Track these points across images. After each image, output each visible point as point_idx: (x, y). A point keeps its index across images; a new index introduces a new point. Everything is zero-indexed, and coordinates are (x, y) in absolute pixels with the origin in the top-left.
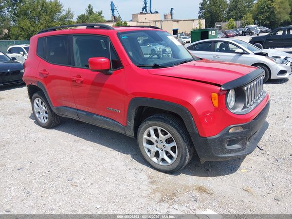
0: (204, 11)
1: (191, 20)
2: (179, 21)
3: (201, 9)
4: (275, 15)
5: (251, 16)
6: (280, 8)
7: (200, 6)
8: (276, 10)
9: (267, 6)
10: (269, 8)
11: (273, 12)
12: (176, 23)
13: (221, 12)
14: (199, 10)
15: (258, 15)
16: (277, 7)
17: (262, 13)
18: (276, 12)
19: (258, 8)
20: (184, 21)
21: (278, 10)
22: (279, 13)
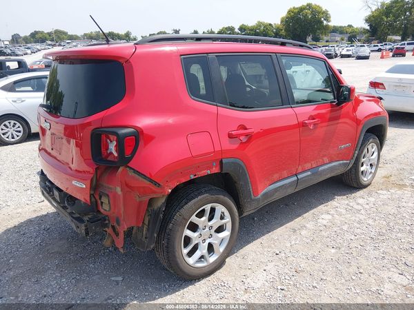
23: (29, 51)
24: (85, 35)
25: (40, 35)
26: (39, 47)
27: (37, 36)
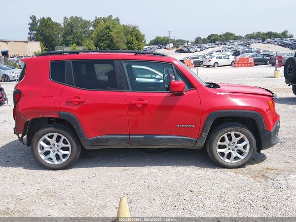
0: (35, 32)
1: (24, 42)
2: (8, 41)
3: (31, 29)
4: (114, 44)
5: (93, 42)
6: (117, 37)
7: (29, 26)
8: (115, 39)
9: (106, 35)
10: (108, 36)
11: (112, 40)
12: (5, 44)
13: (55, 35)
14: (29, 31)
15: (98, 42)
16: (115, 36)
17: (103, 41)
18: (114, 41)
19: (98, 35)
20: (14, 41)
21: (117, 39)
22: (118, 42)
23: (199, 49)
24: (248, 35)
25: (214, 37)
26: (207, 46)
27: (212, 38)
